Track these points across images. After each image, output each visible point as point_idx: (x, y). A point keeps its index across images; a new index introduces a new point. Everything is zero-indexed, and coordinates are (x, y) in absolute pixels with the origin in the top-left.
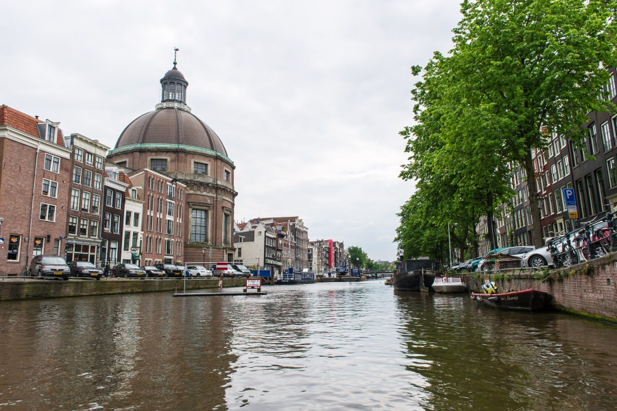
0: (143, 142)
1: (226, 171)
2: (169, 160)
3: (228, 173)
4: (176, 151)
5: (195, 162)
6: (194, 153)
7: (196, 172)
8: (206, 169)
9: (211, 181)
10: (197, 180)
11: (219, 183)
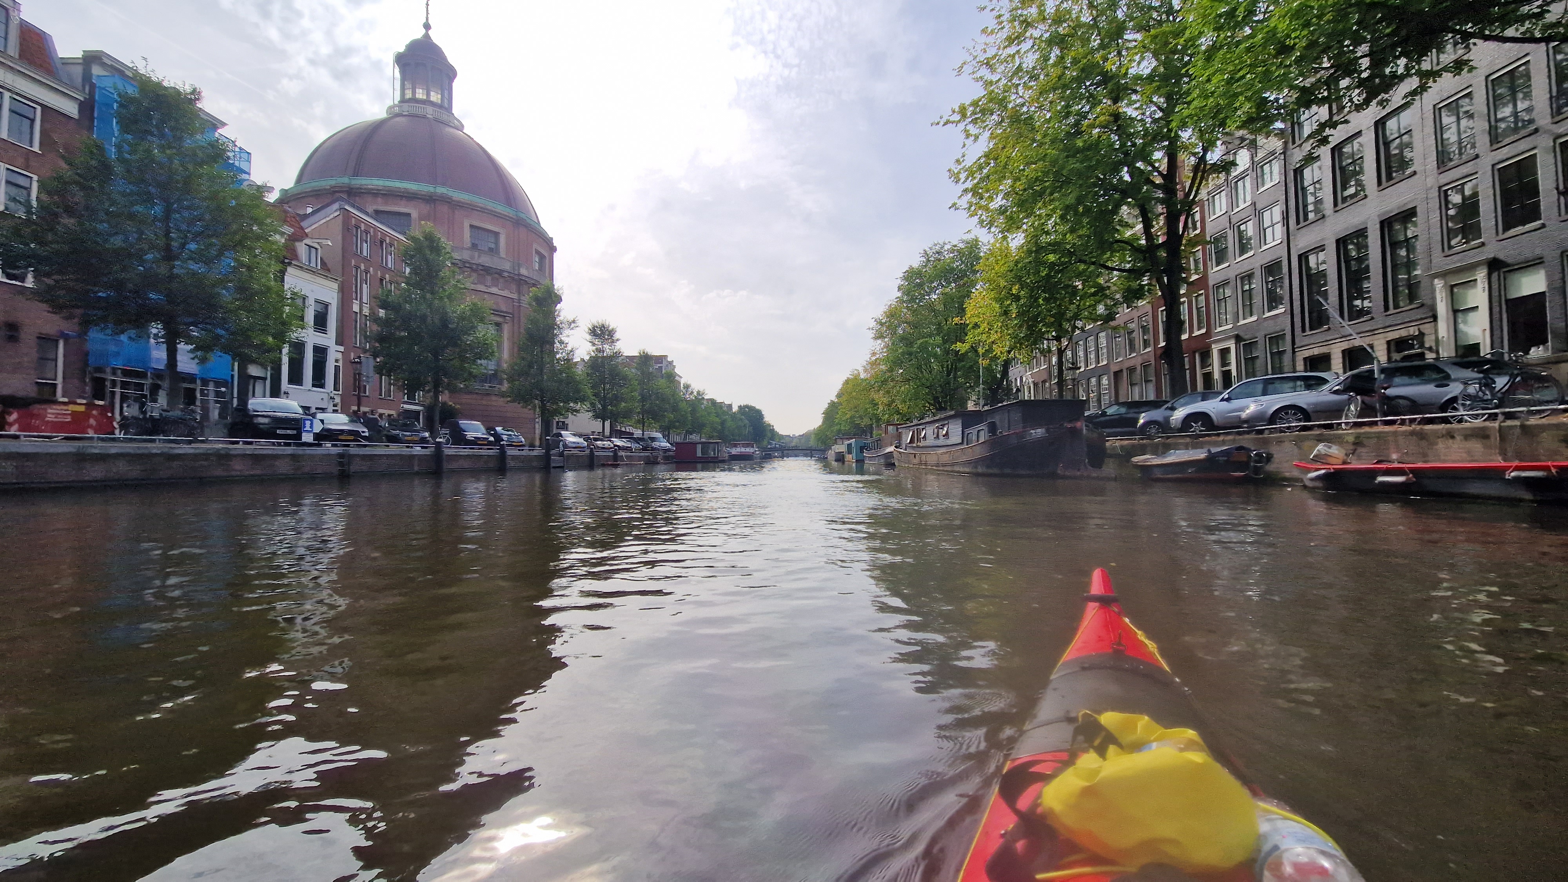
0: (356, 174)
1: (537, 252)
2: (415, 214)
3: (542, 257)
4: (430, 199)
5: (472, 226)
6: (470, 208)
7: (474, 246)
8: (497, 243)
9: (507, 266)
10: (476, 261)
11: (523, 271)
